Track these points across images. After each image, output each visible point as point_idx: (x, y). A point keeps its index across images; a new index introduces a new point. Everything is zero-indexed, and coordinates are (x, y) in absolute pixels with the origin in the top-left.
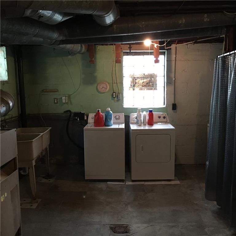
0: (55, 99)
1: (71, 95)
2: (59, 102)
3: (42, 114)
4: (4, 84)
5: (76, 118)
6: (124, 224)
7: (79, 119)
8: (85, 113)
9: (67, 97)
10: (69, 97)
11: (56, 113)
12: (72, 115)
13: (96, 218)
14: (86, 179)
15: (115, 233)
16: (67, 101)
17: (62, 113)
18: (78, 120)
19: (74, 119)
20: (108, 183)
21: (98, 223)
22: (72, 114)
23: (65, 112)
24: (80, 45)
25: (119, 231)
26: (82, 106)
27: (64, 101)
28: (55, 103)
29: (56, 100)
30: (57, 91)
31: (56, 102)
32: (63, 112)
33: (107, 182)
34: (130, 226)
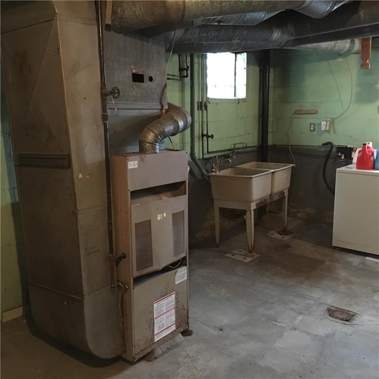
0: (311, 124)
1: (336, 118)
2: (316, 130)
3: (292, 146)
4: (239, 102)
5: (340, 154)
6: (352, 311)
7: (344, 156)
8: (354, 148)
9: (328, 122)
10: (332, 122)
11: (312, 145)
12: (333, 150)
13: (317, 294)
14: (333, 245)
15: (330, 316)
16: (328, 128)
17: (319, 146)
18: (343, 158)
19: (337, 156)
20: (367, 258)
21: (314, 299)
22: (334, 148)
23: (323, 144)
24: (349, 40)
25: (338, 316)
26: (351, 136)
27: (323, 128)
28: (311, 131)
29: (312, 126)
30: (316, 113)
31: (312, 128)
32: (320, 144)
33: (367, 256)
34: (358, 316)
